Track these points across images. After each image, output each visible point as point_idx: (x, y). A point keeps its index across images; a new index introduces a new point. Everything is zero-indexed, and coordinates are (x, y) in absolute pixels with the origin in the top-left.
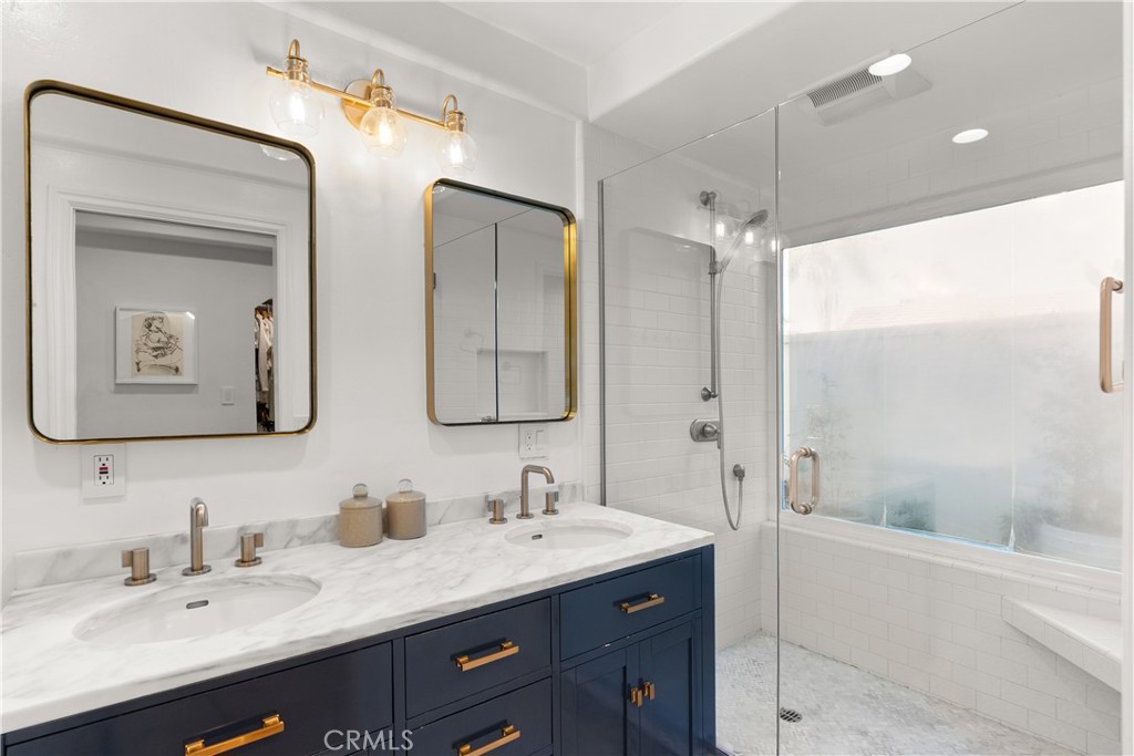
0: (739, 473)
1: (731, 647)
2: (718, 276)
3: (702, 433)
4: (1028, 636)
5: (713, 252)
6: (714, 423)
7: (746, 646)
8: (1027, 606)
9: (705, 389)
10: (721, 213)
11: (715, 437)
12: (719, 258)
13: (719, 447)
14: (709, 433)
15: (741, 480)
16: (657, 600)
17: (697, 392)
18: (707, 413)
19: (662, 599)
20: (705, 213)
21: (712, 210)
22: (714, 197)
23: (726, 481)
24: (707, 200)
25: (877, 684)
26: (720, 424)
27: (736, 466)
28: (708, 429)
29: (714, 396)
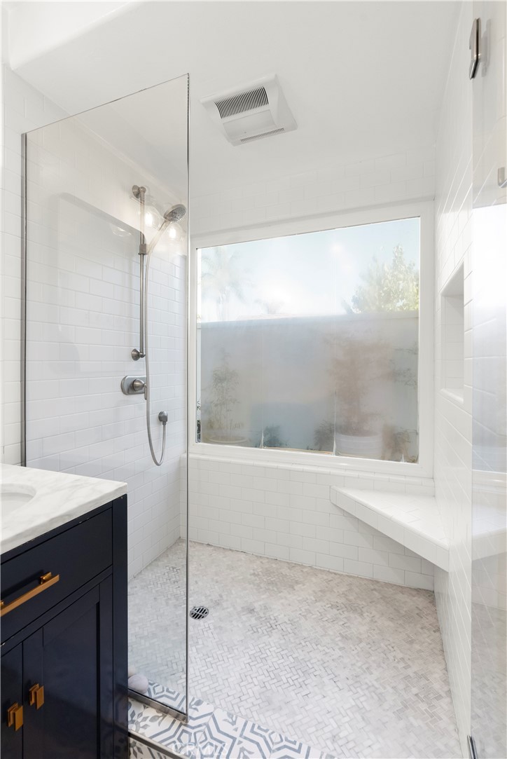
0: (163, 419)
1: (156, 560)
2: (146, 257)
3: (132, 388)
4: (344, 510)
5: (142, 238)
6: (142, 379)
7: (168, 556)
8: (345, 491)
9: (135, 350)
10: (149, 204)
11: (143, 390)
12: (148, 241)
13: (146, 399)
14: (138, 387)
15: (164, 424)
16: (50, 581)
17: (127, 352)
18: (135, 371)
19: (56, 579)
20: (136, 202)
21: (142, 202)
22: (144, 192)
23: (151, 426)
24: (138, 193)
25: (258, 562)
26: (147, 379)
27: (161, 413)
28: (137, 384)
29: (142, 356)
